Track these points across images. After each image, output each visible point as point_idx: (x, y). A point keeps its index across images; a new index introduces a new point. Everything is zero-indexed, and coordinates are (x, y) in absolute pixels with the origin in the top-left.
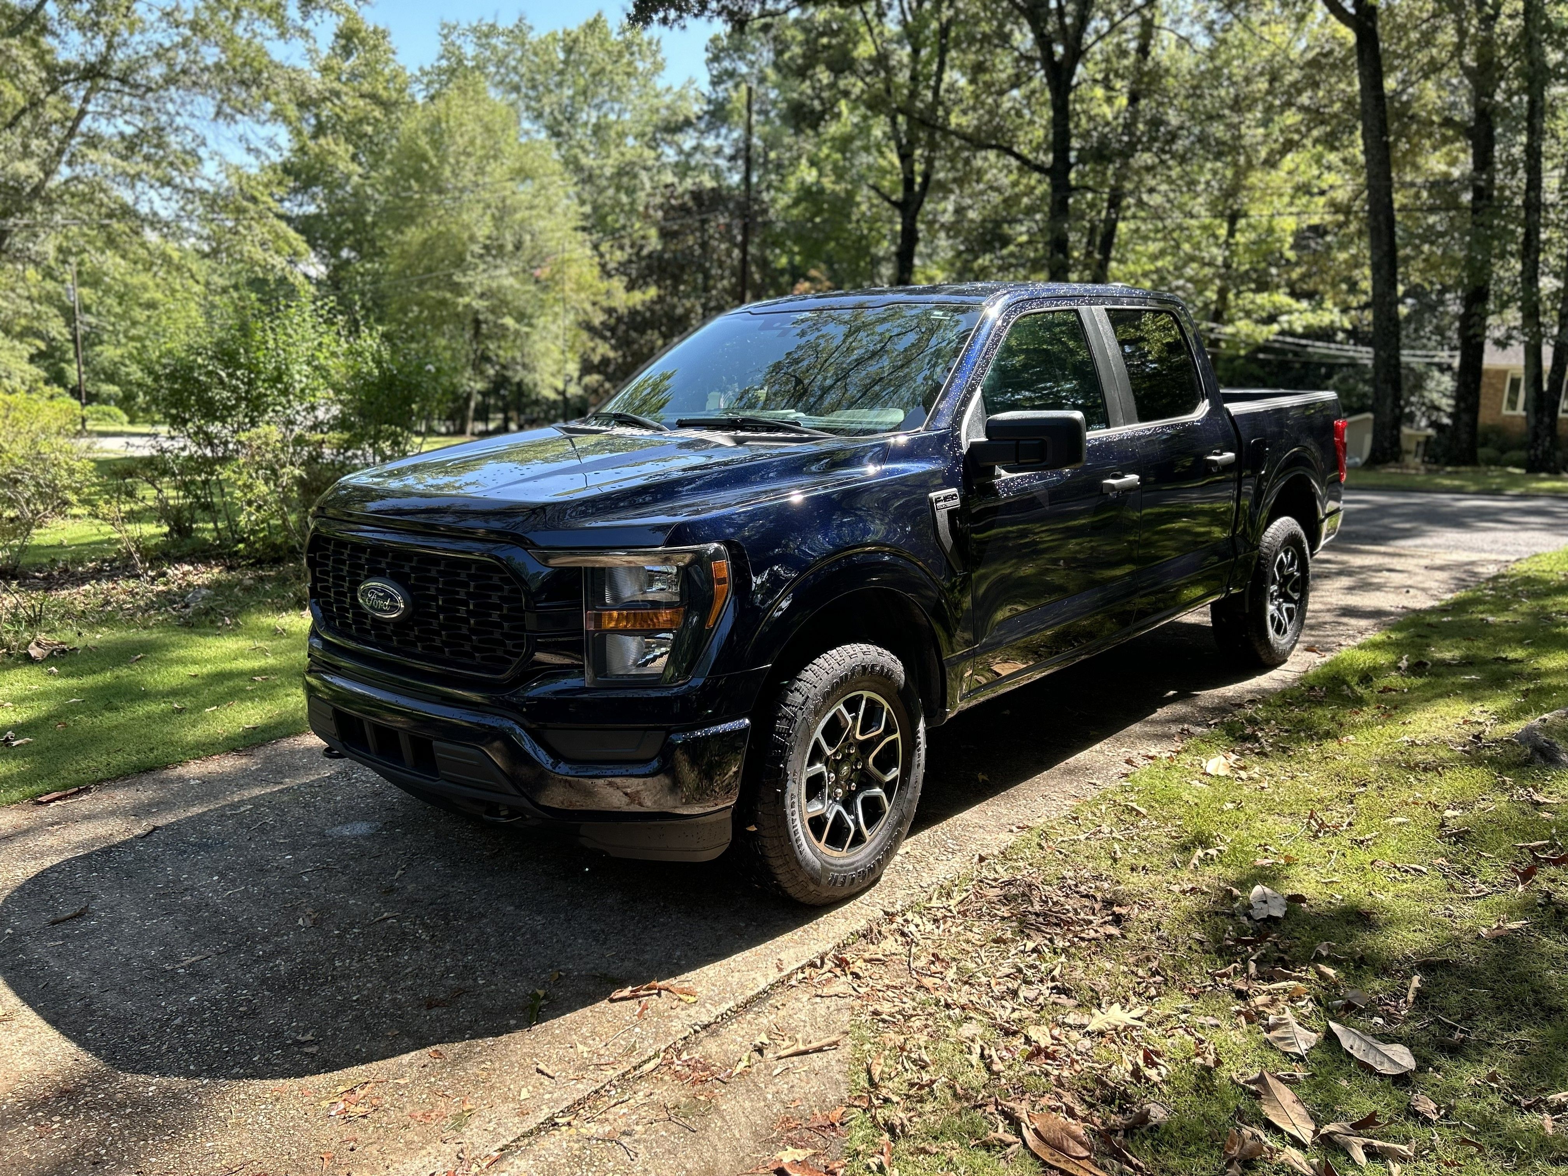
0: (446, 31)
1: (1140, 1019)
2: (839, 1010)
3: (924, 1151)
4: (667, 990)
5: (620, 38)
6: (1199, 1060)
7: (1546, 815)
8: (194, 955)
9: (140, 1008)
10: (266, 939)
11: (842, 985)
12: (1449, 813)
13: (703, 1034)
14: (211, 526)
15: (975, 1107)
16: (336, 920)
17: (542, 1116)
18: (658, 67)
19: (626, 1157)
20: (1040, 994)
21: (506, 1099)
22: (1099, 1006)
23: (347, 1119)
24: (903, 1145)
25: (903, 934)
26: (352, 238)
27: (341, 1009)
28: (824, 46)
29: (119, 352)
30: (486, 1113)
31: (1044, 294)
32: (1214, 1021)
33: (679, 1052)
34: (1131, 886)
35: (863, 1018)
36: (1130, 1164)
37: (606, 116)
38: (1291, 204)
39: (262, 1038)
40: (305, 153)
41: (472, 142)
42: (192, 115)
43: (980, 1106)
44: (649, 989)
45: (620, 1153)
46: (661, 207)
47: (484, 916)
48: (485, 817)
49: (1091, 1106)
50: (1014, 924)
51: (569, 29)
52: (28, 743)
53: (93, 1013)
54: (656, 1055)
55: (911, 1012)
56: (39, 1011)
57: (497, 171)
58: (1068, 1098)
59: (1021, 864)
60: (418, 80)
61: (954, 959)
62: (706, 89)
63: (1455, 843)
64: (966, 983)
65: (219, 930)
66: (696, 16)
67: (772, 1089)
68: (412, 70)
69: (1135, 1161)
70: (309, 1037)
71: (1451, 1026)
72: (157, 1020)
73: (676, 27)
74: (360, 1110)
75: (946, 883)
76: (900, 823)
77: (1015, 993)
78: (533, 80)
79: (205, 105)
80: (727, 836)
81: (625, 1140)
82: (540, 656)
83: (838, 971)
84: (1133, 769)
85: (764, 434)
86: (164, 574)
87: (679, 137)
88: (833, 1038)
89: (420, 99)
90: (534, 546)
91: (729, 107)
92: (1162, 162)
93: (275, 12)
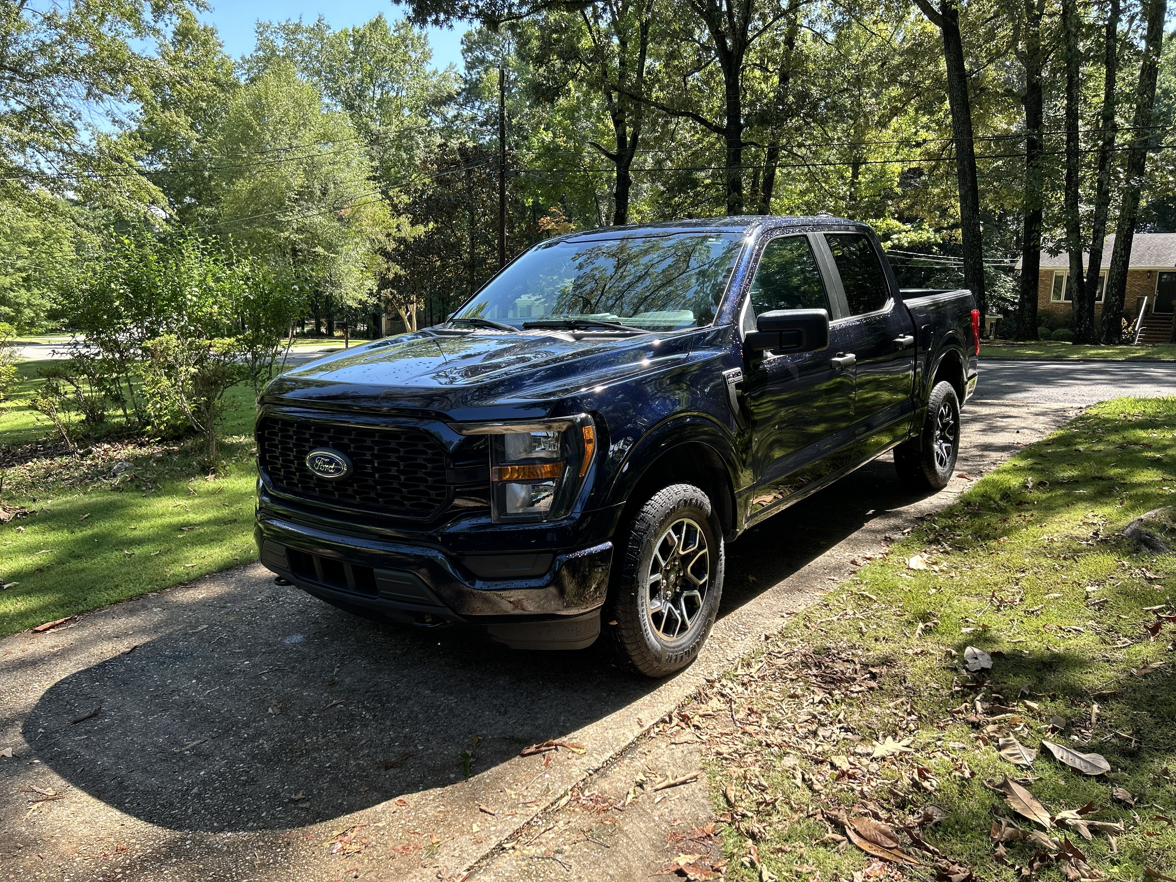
0: (261, 29)
1: (908, 746)
2: (691, 753)
3: (781, 850)
4: (561, 745)
5: (396, 34)
6: (957, 773)
7: (1157, 587)
8: (194, 740)
9: (162, 782)
10: (247, 725)
11: (688, 734)
12: (1089, 589)
13: (595, 776)
14: (120, 412)
15: (809, 817)
16: (297, 708)
17: (494, 842)
18: (426, 56)
19: (563, 869)
20: (833, 733)
21: (462, 833)
22: (877, 739)
23: (347, 855)
24: (763, 847)
25: (723, 695)
26: (192, 188)
27: (320, 773)
28: (555, 40)
29: (8, 279)
30: (450, 843)
31: (784, 224)
32: (961, 745)
33: (582, 791)
34: (878, 652)
35: (710, 758)
36: (928, 850)
37: (387, 93)
38: (897, 153)
39: (264, 799)
40: (154, 124)
41: (286, 114)
42: (70, 96)
43: (812, 816)
44: (548, 745)
45: (557, 866)
46: (436, 161)
47: (409, 698)
48: (416, 624)
49: (889, 811)
50: (801, 684)
51: (357, 27)
52: (15, 586)
53: (126, 788)
54: (566, 794)
55: (743, 751)
56: (83, 789)
57: (307, 136)
58: (871, 806)
59: (795, 640)
60: (241, 66)
61: (764, 712)
62: (462, 71)
63: (1099, 609)
64: (777, 728)
65: (206, 719)
66: (460, 18)
67: (656, 813)
68: (236, 58)
69: (931, 848)
70: (300, 796)
71: (1127, 739)
72: (179, 791)
73: (445, 27)
74: (354, 847)
75: (746, 657)
76: (710, 615)
77: (815, 734)
78: (331, 66)
79: (80, 88)
80: (597, 629)
81: (559, 857)
82: (457, 502)
83: (683, 724)
84: (858, 568)
85: (595, 332)
86: (90, 452)
87: (444, 109)
88: (694, 773)
89: (242, 82)
90: (452, 420)
91: (481, 85)
92: (808, 124)
93: (134, 16)
